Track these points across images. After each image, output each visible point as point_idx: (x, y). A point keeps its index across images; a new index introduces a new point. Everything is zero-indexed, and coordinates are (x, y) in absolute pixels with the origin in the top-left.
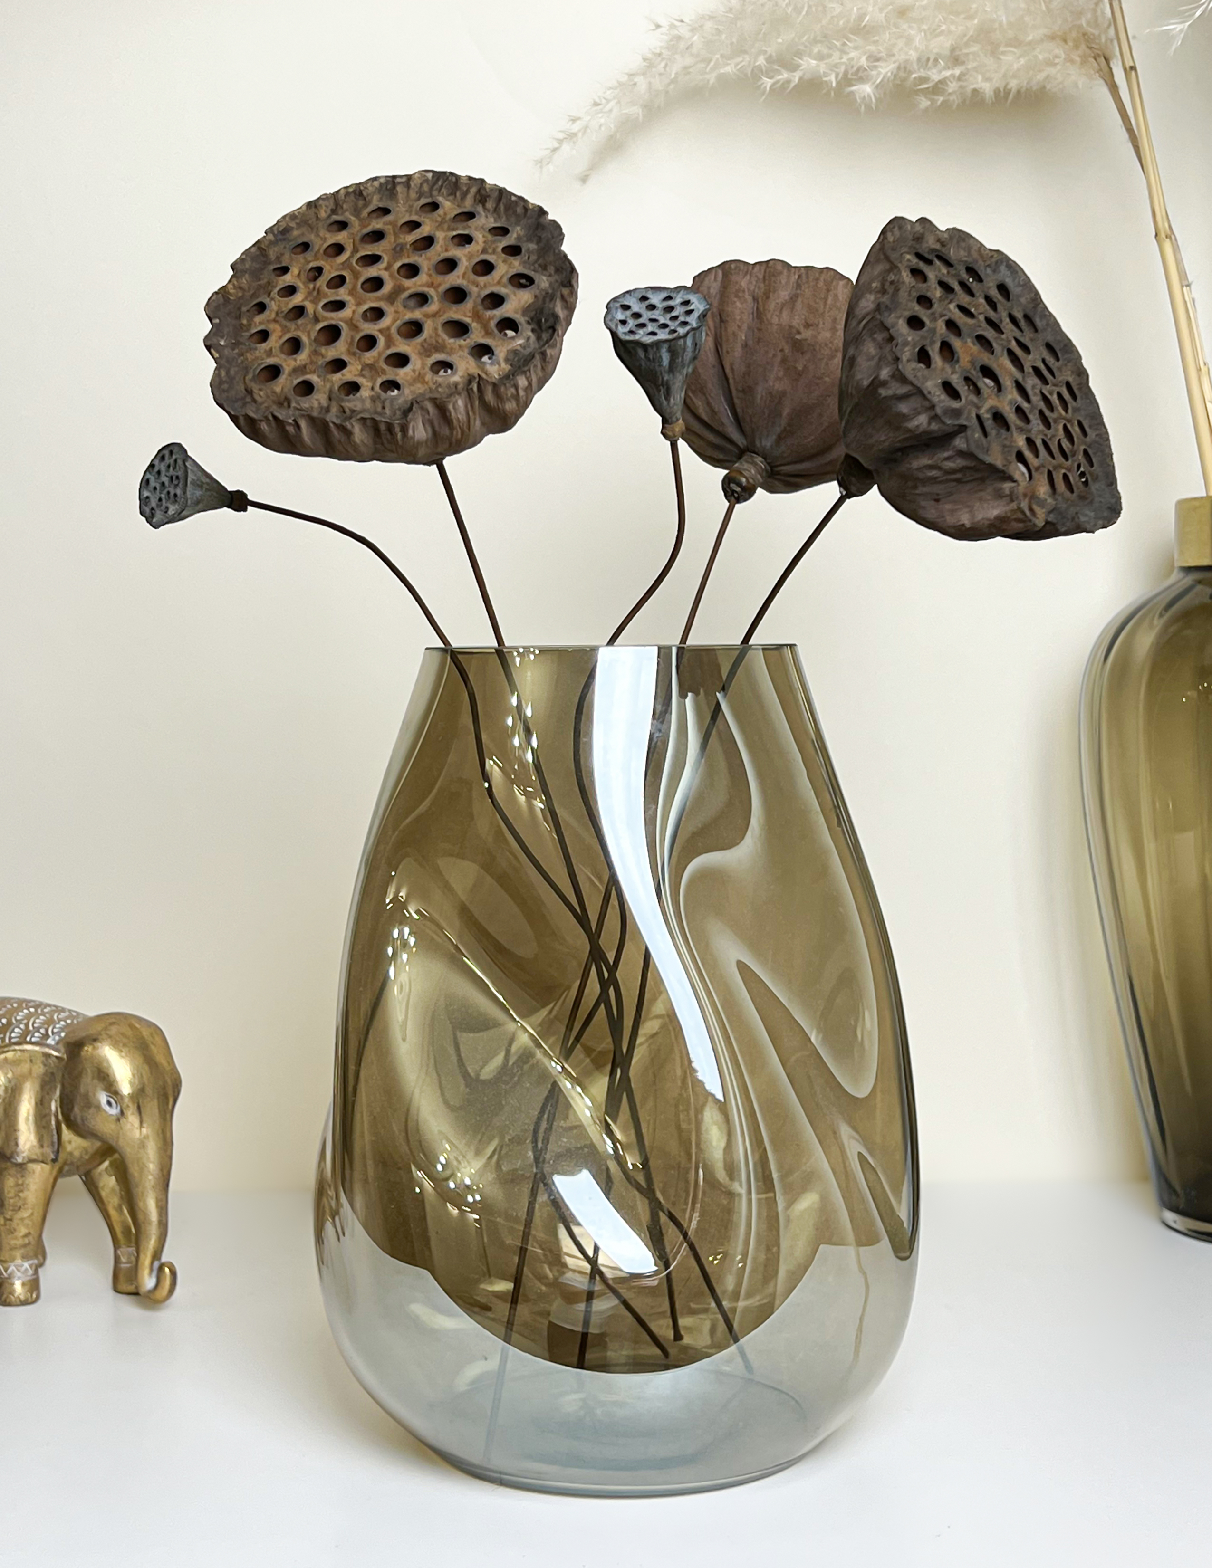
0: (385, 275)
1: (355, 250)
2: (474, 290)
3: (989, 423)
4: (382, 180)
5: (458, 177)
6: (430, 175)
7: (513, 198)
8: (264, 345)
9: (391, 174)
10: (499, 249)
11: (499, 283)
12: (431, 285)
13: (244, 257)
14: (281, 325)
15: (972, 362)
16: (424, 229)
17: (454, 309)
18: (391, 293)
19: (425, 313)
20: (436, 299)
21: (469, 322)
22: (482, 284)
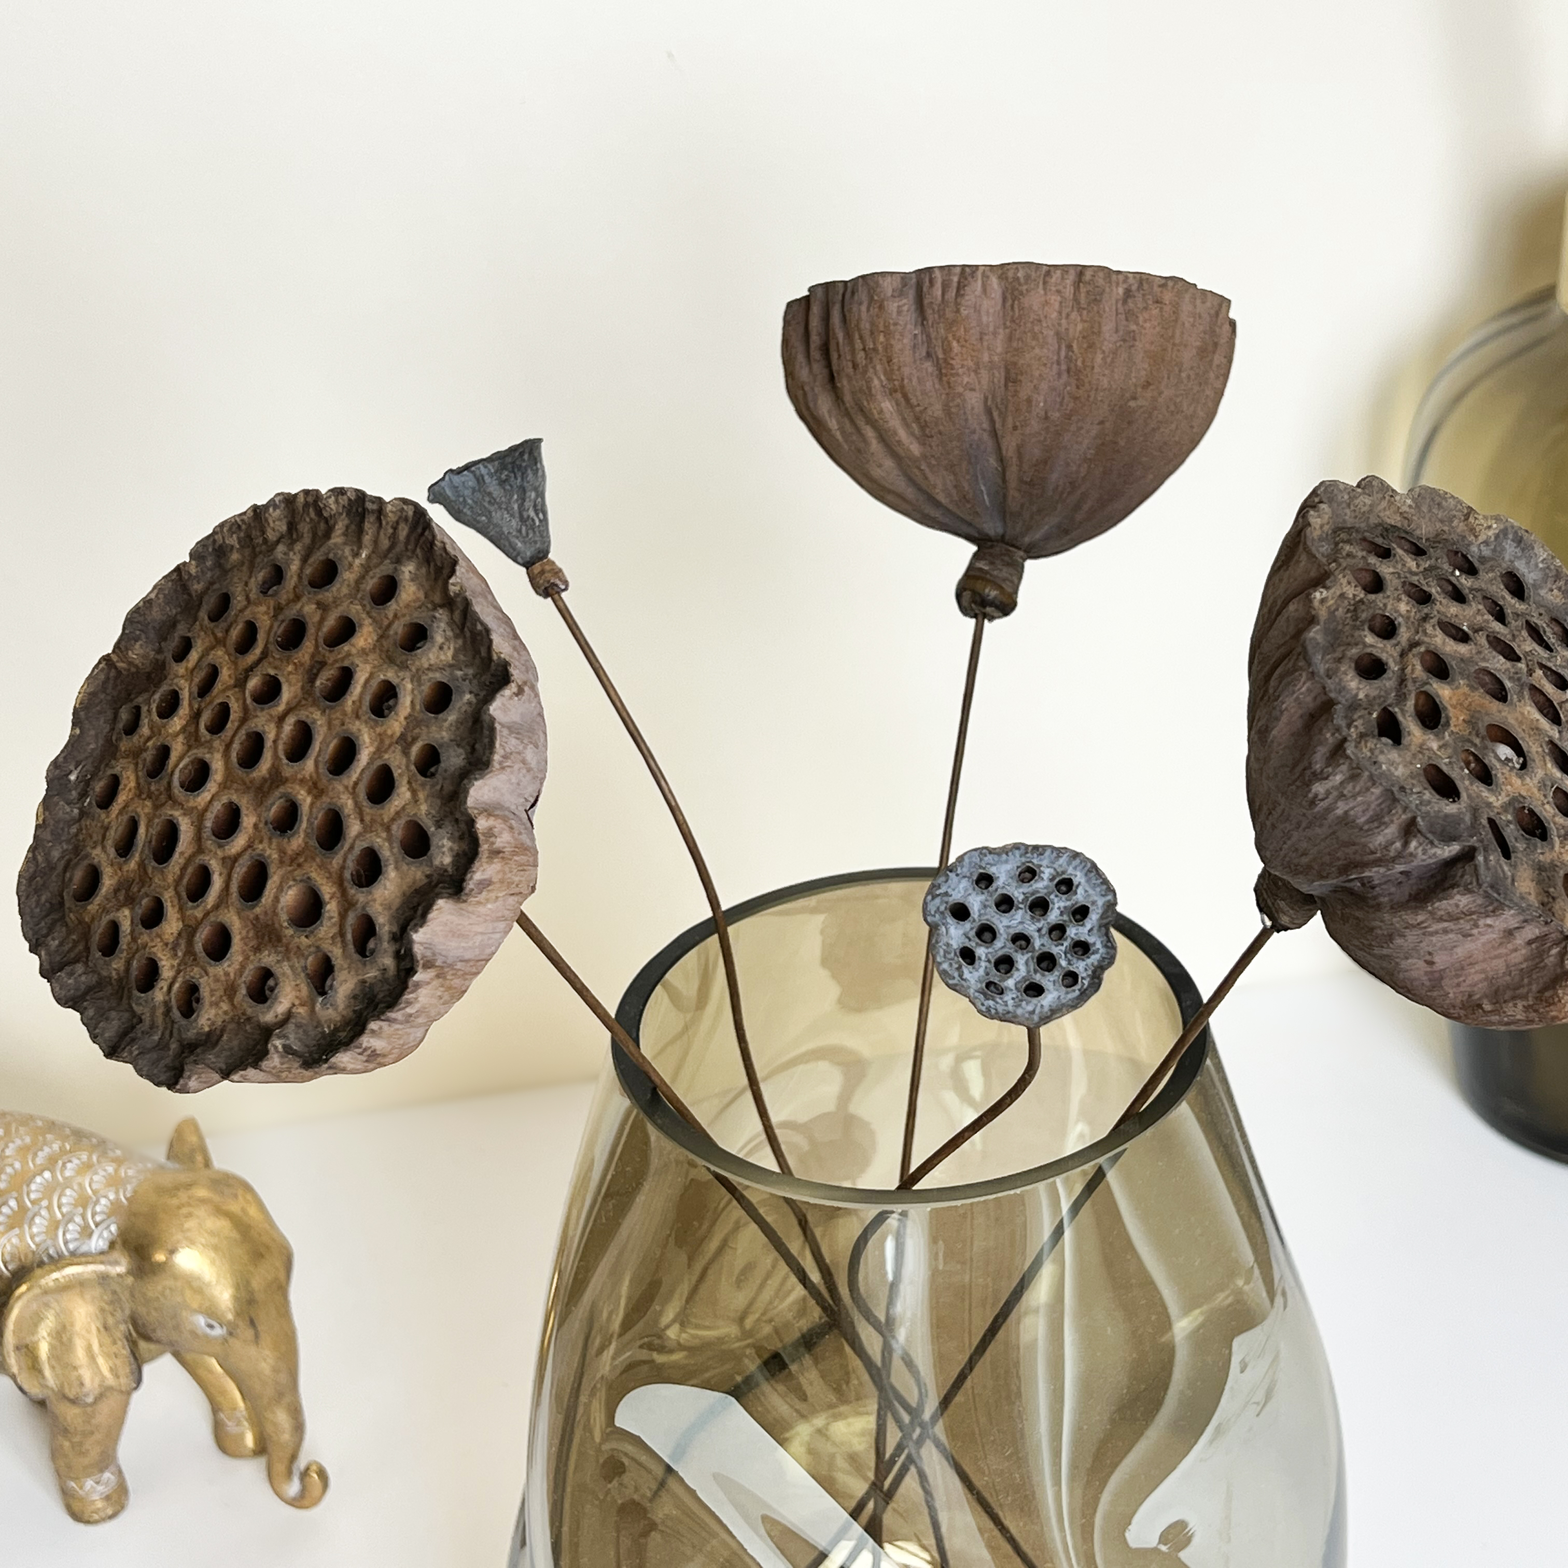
0: (270, 735)
2: (354, 828)
3: (1511, 832)
4: (351, 496)
8: (103, 814)
10: (415, 748)
12: (311, 788)
14: (137, 778)
15: (1471, 722)
16: (353, 645)
17: (318, 860)
18: (265, 780)
19: (282, 852)
20: (304, 825)
21: (327, 897)
22: (367, 819)
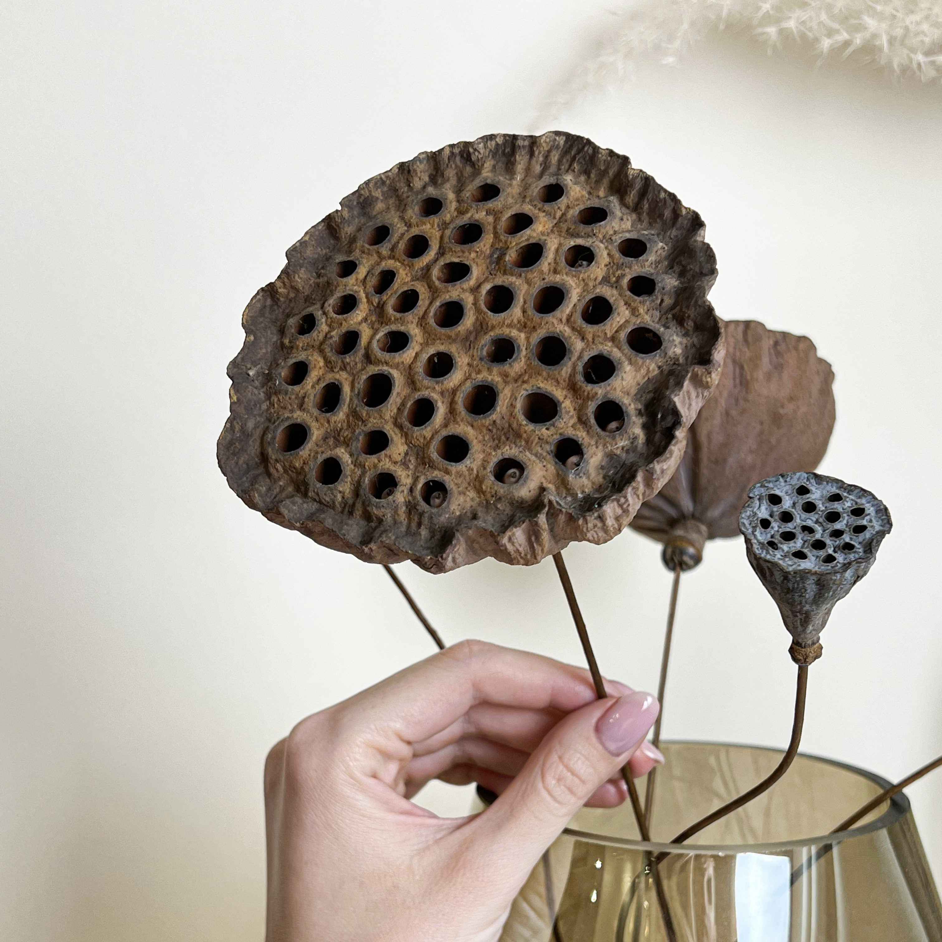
0: (468, 300)
1: (441, 253)
2: (578, 345)
4: (499, 140)
5: (596, 149)
6: (561, 140)
7: (662, 195)
8: (296, 388)
9: (511, 133)
10: (625, 281)
11: (613, 339)
12: (523, 327)
13: (307, 238)
14: (325, 358)
16: (534, 230)
17: (544, 374)
18: (469, 333)
19: (505, 376)
20: (524, 352)
21: (561, 398)
22: (590, 337)
